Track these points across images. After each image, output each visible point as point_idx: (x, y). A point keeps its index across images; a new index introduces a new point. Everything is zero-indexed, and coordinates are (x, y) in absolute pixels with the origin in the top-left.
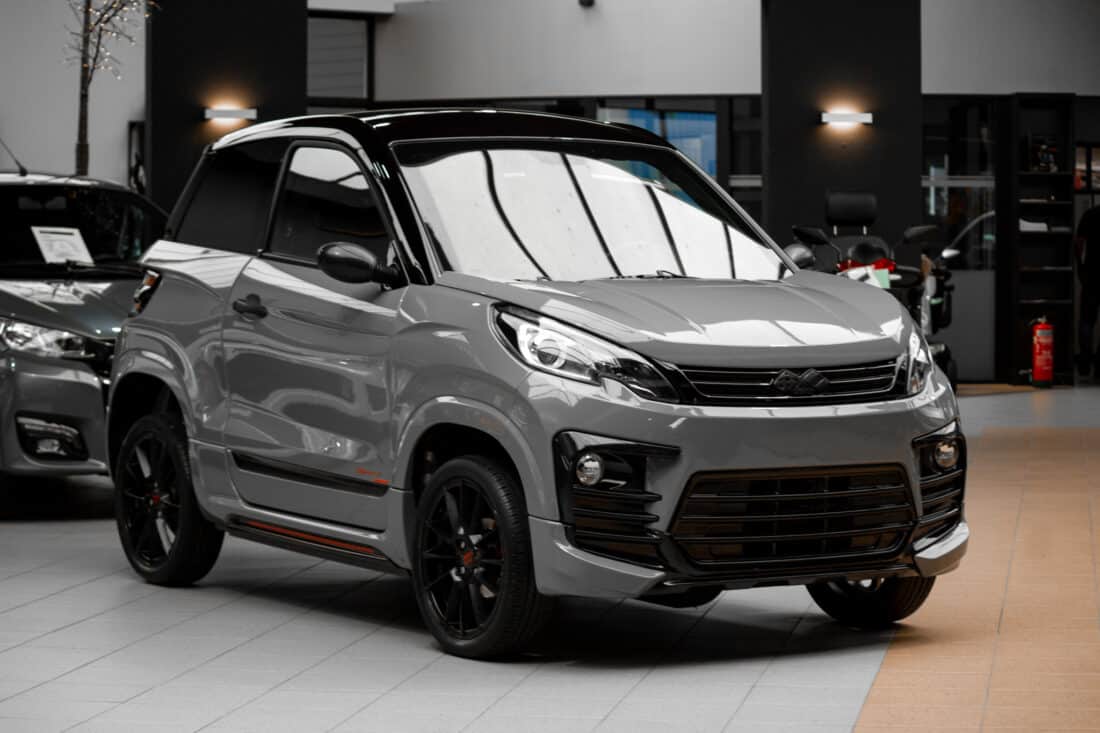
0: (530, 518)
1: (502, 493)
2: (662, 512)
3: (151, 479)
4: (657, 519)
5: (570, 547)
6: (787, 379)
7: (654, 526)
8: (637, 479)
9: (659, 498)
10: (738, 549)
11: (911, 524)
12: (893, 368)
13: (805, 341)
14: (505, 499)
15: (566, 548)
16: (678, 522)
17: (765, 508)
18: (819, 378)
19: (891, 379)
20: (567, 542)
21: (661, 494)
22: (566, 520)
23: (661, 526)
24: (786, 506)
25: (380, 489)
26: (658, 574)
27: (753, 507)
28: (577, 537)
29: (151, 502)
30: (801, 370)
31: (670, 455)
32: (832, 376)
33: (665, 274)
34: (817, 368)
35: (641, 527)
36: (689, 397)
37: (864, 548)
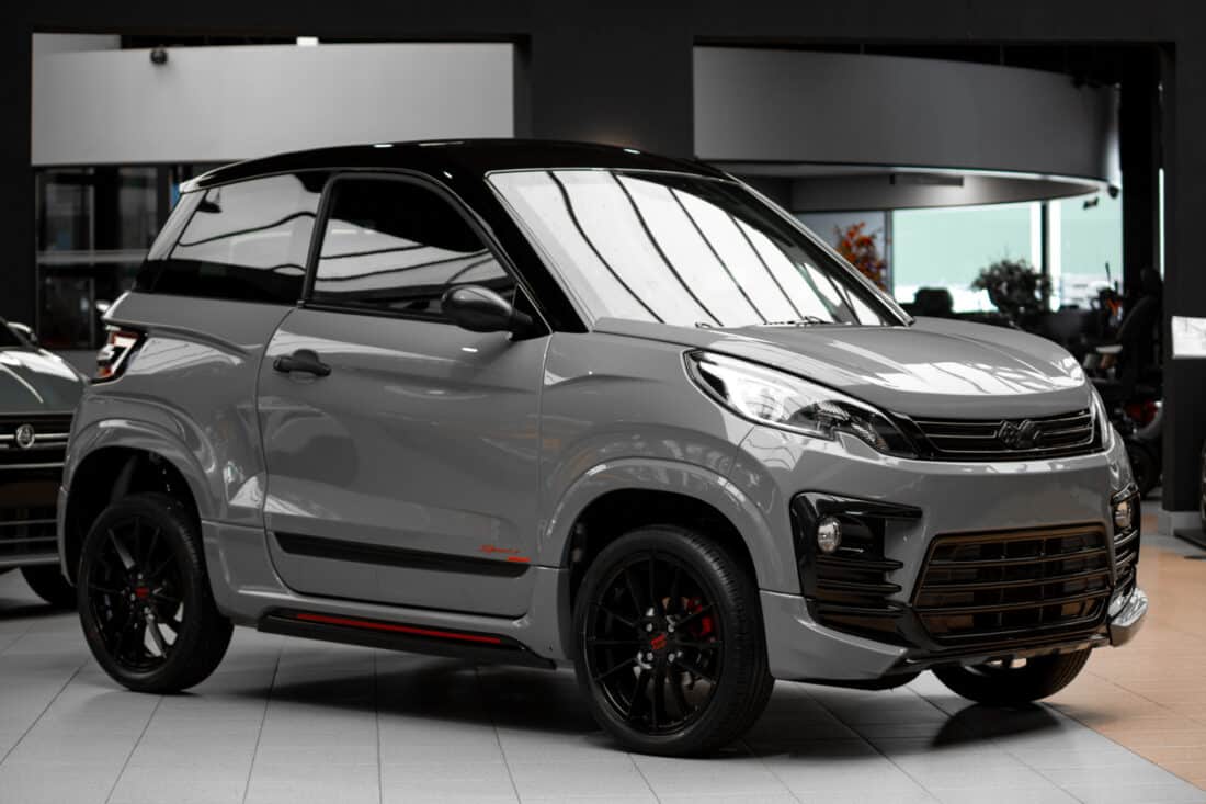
0: (761, 592)
1: (715, 567)
2: (904, 580)
3: (135, 570)
4: (899, 588)
5: (814, 625)
6: (1009, 430)
7: (896, 597)
8: (876, 545)
9: (901, 565)
10: (967, 621)
11: (1108, 588)
12: (1089, 418)
13: (988, 390)
14: (720, 573)
15: (812, 625)
16: (919, 592)
17: (995, 574)
18: (1035, 429)
19: (1090, 431)
20: (810, 619)
21: (901, 560)
22: (807, 593)
23: (903, 597)
24: (1013, 572)
25: (515, 569)
26: (903, 651)
27: (984, 574)
28: (821, 612)
29: (133, 597)
30: (1019, 421)
31: (912, 516)
32: (1045, 428)
33: (813, 320)
34: (1033, 419)
35: (881, 599)
36: (926, 451)
37: (1070, 617)
